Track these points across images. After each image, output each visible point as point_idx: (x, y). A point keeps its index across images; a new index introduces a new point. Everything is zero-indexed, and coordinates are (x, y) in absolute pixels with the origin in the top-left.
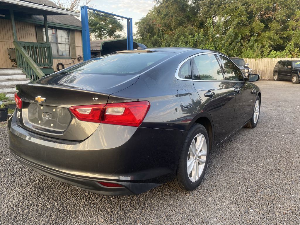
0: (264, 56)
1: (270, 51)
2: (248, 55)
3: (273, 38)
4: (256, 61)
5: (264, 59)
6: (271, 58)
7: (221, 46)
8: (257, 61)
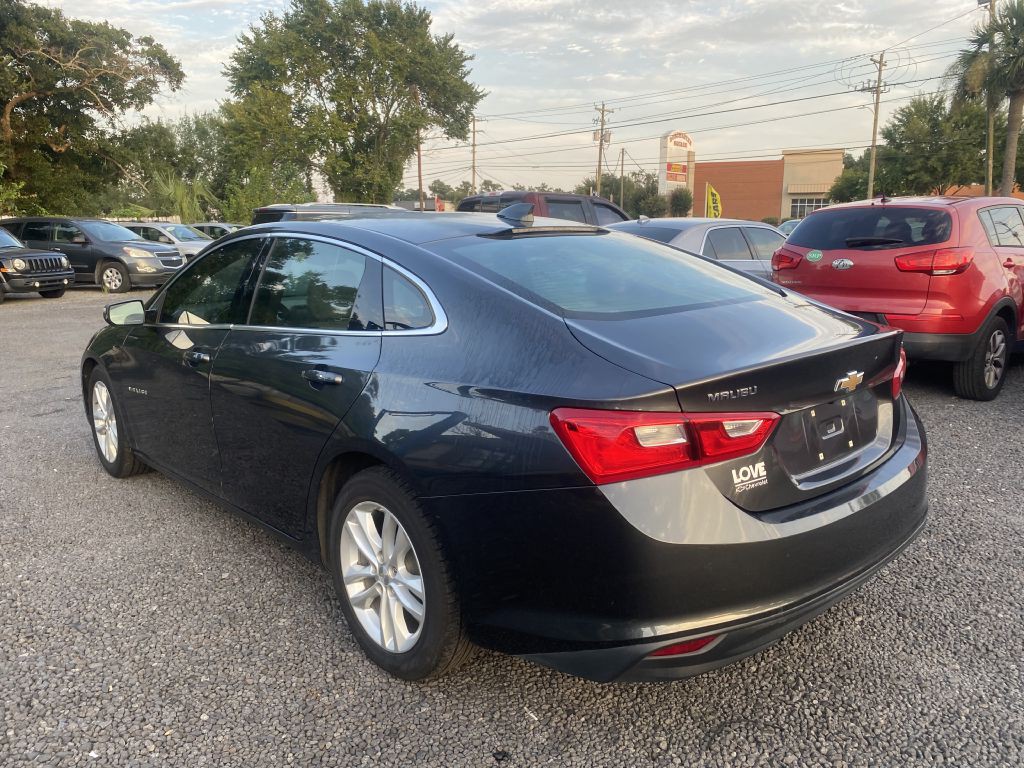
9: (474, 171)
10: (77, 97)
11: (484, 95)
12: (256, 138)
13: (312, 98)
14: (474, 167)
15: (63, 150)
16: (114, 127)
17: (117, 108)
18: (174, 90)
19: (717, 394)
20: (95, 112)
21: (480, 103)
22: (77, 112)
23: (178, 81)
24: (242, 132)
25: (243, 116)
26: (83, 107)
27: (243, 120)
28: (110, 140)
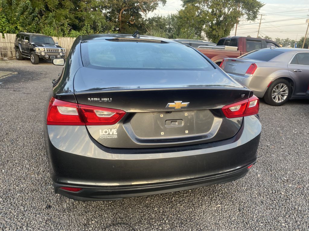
0: (65, 34)
1: (70, 30)
2: (49, 32)
3: (70, 16)
4: (58, 39)
5: (66, 38)
6: (72, 37)
7: (15, 18)
8: (60, 40)
9: (259, 33)
10: (138, 9)
11: (264, 5)
12: (185, 20)
13: (206, 8)
14: (259, 31)
15: (133, 23)
16: (146, 17)
17: (147, 11)
18: (163, 6)
19: (92, 99)
20: (142, 12)
21: (261, 8)
22: (138, 13)
23: (165, 3)
24: (182, 18)
25: (182, 14)
26: (139, 11)
27: (182, 15)
28: (145, 21)
